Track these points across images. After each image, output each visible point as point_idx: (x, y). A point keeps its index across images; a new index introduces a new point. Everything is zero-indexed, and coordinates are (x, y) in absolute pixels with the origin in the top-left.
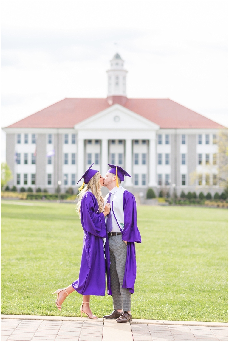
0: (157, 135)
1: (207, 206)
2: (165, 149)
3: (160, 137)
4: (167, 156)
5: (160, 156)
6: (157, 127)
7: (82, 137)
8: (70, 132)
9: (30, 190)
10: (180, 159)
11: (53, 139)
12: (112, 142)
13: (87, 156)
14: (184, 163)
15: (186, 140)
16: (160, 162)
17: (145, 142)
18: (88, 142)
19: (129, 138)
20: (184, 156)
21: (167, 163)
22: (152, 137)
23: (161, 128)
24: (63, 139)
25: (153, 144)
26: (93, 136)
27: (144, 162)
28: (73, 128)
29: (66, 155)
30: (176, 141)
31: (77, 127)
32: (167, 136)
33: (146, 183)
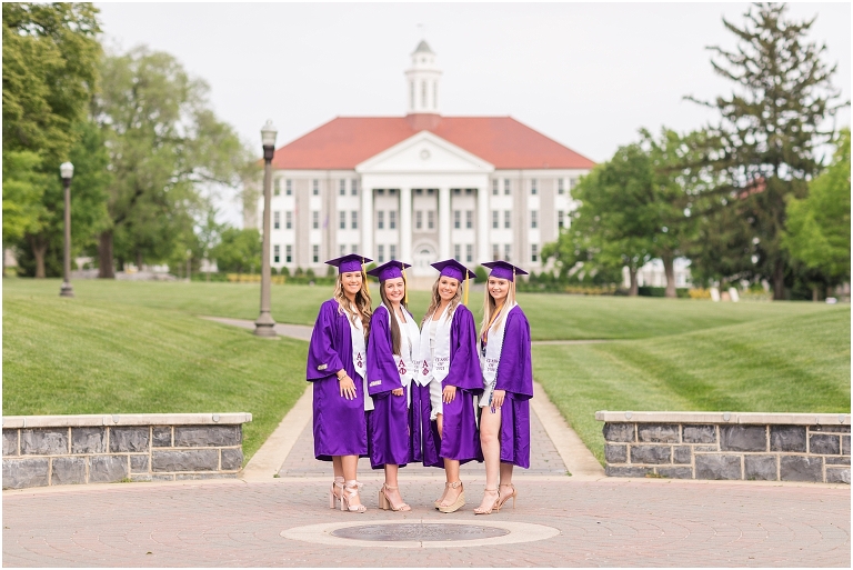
0: (490, 179)
1: (568, 293)
2: (504, 203)
3: (495, 182)
4: (507, 214)
5: (495, 214)
6: (489, 168)
7: (368, 184)
8: (348, 176)
9: (285, 271)
10: (529, 221)
11: (322, 187)
12: (417, 192)
13: (377, 215)
14: (534, 225)
15: (539, 187)
16: (495, 225)
17: (473, 192)
18: (378, 192)
19: (444, 185)
20: (534, 213)
21: (507, 225)
22: (481, 183)
23: (497, 169)
24: (338, 187)
25: (483, 195)
26: (387, 183)
27: (469, 225)
28: (354, 169)
29: (343, 214)
30: (521, 190)
31: (361, 168)
32: (507, 182)
33: (474, 258)
